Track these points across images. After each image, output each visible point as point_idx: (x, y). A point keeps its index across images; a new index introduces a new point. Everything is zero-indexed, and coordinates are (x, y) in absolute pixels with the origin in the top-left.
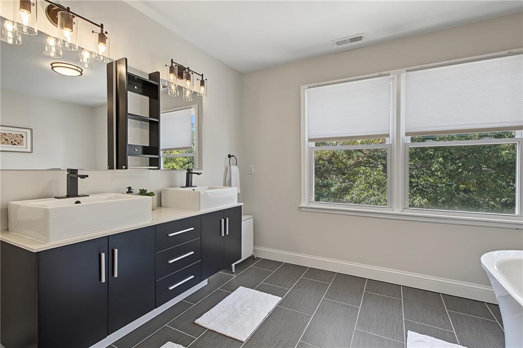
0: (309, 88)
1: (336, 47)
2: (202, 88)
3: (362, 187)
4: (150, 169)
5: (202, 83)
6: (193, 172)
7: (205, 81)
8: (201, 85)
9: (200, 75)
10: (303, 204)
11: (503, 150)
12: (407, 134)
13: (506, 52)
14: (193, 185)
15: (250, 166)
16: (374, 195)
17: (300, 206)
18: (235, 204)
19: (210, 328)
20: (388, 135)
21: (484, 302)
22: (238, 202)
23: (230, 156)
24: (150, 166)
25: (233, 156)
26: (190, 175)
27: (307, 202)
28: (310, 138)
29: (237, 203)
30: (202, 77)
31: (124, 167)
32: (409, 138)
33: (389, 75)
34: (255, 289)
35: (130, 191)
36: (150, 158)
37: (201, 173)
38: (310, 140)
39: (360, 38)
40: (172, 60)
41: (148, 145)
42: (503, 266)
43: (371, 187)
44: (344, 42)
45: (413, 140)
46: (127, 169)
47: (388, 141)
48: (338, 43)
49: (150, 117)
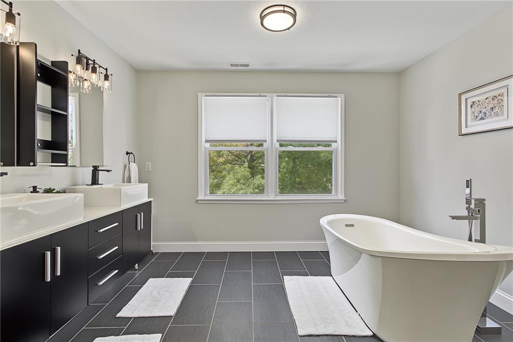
0: (206, 96)
1: (230, 67)
2: (107, 83)
3: (230, 182)
4: (52, 166)
5: (106, 77)
6: (100, 169)
7: (110, 76)
8: (105, 80)
9: (104, 69)
10: (200, 198)
11: (321, 153)
12: (278, 141)
13: (327, 95)
14: (99, 183)
15: (147, 163)
16: (242, 189)
17: (197, 199)
18: (146, 200)
19: (135, 316)
20: (266, 141)
21: (318, 252)
22: (148, 197)
23: (127, 153)
24: (52, 162)
25: (132, 153)
26: (97, 172)
27: (203, 195)
28: (207, 139)
29: (147, 199)
30: (107, 71)
31: (32, 164)
32: (278, 143)
33: (266, 96)
34: (165, 277)
35: (35, 190)
36: (52, 153)
37: (111, 171)
38: (207, 141)
39: (248, 65)
40: (79, 50)
41: (51, 140)
42: (330, 223)
43: (239, 182)
44: (237, 65)
45: (281, 145)
46: (36, 166)
47: (265, 145)
48: (232, 65)
49: (52, 107)
